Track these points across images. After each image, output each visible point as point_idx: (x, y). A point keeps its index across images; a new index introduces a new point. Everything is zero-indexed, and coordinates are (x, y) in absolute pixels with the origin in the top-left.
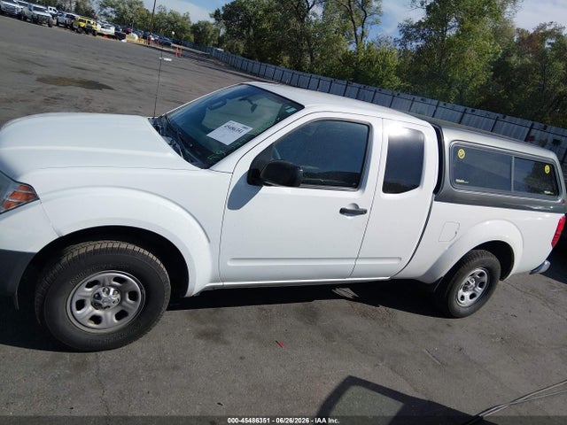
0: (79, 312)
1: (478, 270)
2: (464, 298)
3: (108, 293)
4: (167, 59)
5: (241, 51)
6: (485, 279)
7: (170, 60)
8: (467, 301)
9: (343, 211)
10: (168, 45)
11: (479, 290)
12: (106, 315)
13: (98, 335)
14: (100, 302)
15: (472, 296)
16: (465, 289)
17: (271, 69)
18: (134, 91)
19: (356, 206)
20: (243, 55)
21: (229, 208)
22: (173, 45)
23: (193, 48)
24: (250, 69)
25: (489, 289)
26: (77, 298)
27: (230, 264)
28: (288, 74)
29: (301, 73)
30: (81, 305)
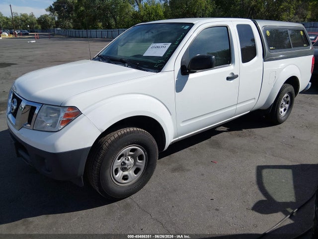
0: (117, 176)
1: (286, 95)
2: (282, 112)
3: (128, 160)
4: (33, 42)
5: (72, 26)
6: (289, 99)
7: (35, 41)
8: (283, 113)
9: (228, 79)
10: (27, 34)
11: (287, 106)
12: (129, 174)
13: (129, 186)
14: (126, 166)
15: (285, 110)
16: (282, 107)
17: (94, 32)
18: (28, 62)
19: (233, 74)
20: (74, 28)
21: (177, 92)
22: (30, 34)
23: (42, 32)
24: (81, 36)
25: (291, 104)
26: (114, 168)
27: (182, 125)
28: (105, 32)
29: (112, 30)
30: (116, 171)
